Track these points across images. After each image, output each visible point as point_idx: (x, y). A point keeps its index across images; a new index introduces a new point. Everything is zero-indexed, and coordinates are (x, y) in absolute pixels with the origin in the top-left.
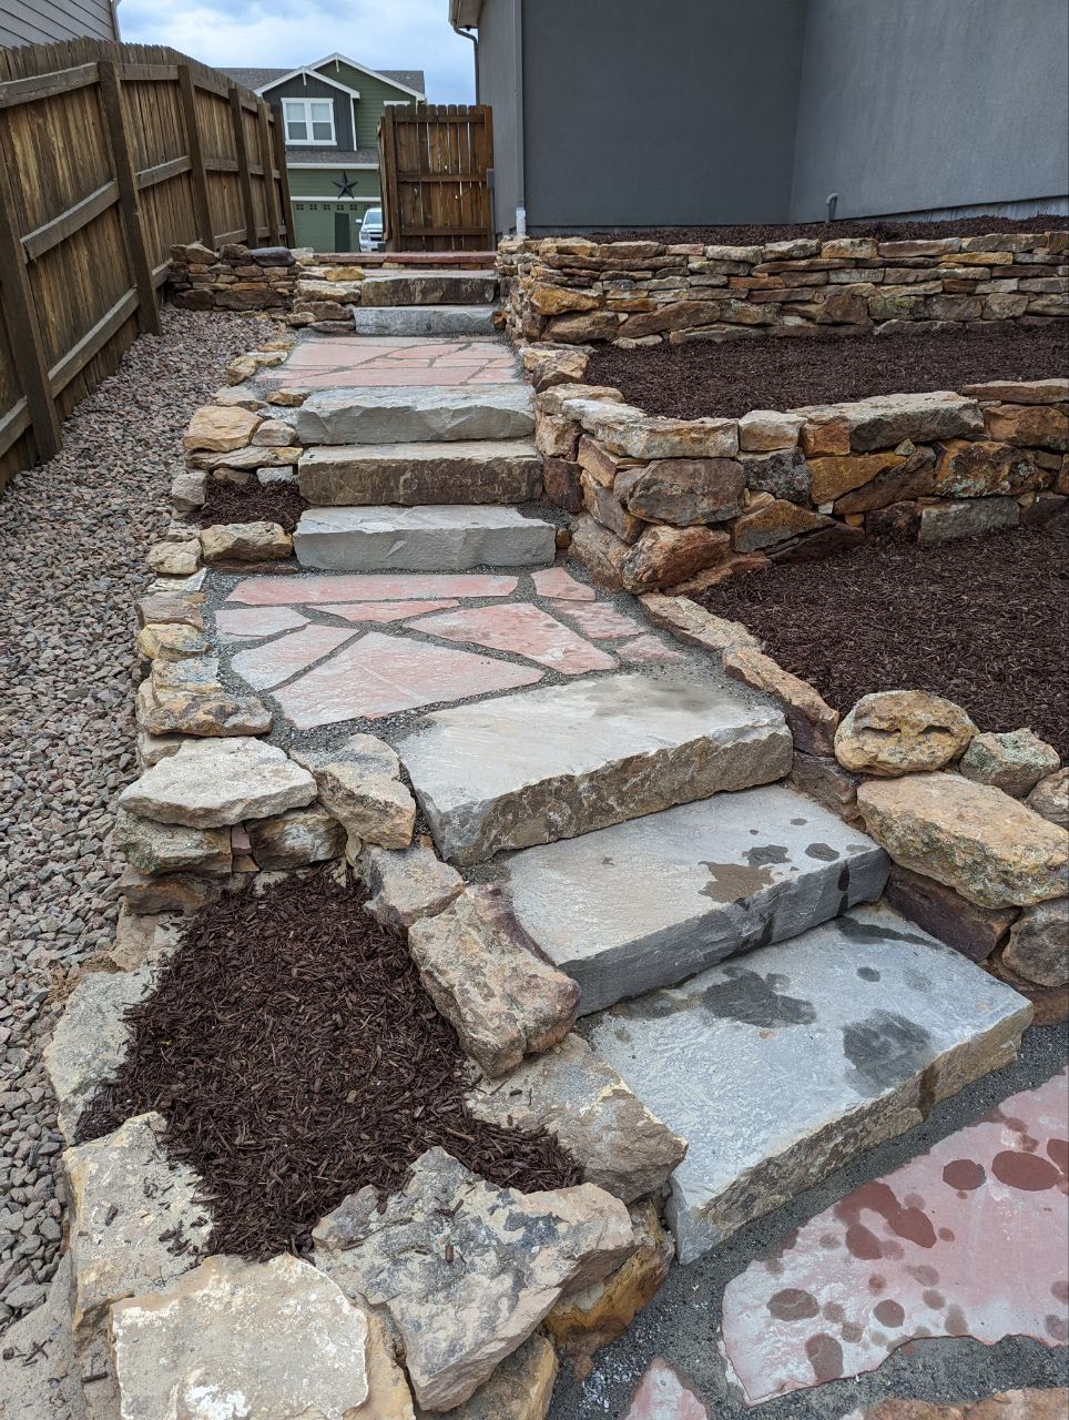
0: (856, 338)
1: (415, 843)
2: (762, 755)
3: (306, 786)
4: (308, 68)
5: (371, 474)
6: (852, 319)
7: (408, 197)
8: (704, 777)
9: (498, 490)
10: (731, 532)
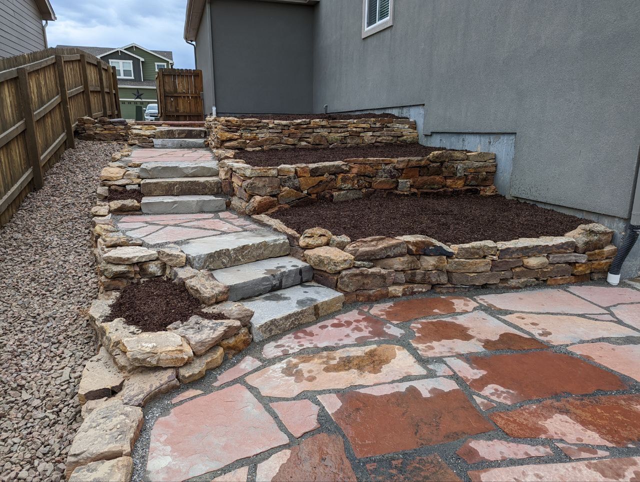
0: (324, 149)
1: (186, 266)
2: (281, 248)
3: (155, 254)
4: (122, 48)
5: (165, 186)
6: (322, 143)
7: (169, 101)
8: (266, 252)
9: (207, 190)
10: (277, 198)
